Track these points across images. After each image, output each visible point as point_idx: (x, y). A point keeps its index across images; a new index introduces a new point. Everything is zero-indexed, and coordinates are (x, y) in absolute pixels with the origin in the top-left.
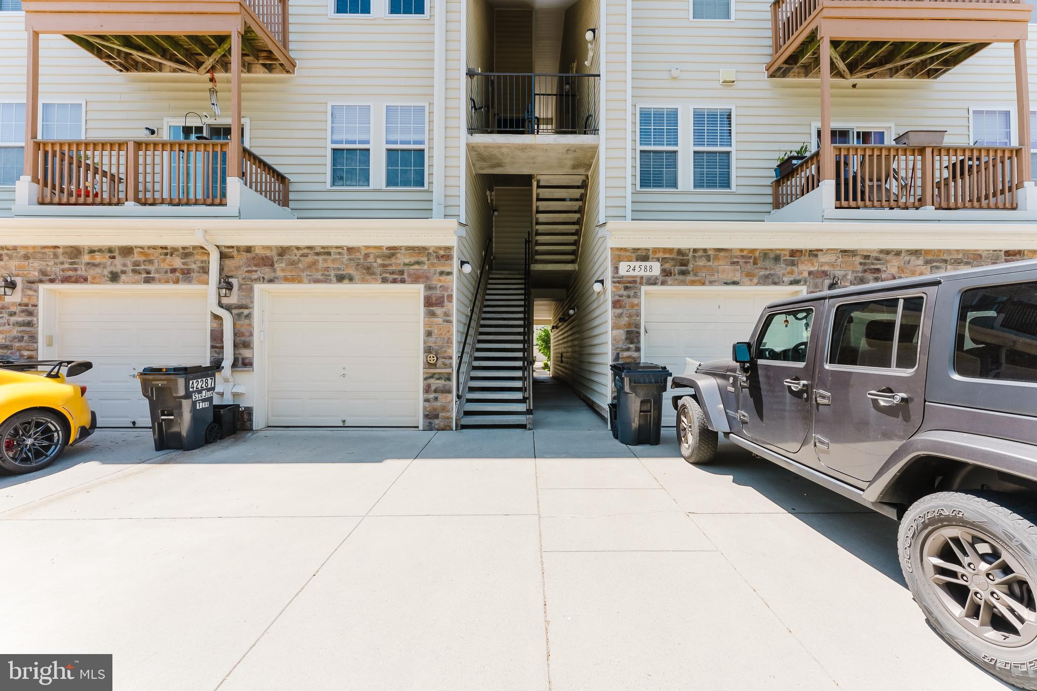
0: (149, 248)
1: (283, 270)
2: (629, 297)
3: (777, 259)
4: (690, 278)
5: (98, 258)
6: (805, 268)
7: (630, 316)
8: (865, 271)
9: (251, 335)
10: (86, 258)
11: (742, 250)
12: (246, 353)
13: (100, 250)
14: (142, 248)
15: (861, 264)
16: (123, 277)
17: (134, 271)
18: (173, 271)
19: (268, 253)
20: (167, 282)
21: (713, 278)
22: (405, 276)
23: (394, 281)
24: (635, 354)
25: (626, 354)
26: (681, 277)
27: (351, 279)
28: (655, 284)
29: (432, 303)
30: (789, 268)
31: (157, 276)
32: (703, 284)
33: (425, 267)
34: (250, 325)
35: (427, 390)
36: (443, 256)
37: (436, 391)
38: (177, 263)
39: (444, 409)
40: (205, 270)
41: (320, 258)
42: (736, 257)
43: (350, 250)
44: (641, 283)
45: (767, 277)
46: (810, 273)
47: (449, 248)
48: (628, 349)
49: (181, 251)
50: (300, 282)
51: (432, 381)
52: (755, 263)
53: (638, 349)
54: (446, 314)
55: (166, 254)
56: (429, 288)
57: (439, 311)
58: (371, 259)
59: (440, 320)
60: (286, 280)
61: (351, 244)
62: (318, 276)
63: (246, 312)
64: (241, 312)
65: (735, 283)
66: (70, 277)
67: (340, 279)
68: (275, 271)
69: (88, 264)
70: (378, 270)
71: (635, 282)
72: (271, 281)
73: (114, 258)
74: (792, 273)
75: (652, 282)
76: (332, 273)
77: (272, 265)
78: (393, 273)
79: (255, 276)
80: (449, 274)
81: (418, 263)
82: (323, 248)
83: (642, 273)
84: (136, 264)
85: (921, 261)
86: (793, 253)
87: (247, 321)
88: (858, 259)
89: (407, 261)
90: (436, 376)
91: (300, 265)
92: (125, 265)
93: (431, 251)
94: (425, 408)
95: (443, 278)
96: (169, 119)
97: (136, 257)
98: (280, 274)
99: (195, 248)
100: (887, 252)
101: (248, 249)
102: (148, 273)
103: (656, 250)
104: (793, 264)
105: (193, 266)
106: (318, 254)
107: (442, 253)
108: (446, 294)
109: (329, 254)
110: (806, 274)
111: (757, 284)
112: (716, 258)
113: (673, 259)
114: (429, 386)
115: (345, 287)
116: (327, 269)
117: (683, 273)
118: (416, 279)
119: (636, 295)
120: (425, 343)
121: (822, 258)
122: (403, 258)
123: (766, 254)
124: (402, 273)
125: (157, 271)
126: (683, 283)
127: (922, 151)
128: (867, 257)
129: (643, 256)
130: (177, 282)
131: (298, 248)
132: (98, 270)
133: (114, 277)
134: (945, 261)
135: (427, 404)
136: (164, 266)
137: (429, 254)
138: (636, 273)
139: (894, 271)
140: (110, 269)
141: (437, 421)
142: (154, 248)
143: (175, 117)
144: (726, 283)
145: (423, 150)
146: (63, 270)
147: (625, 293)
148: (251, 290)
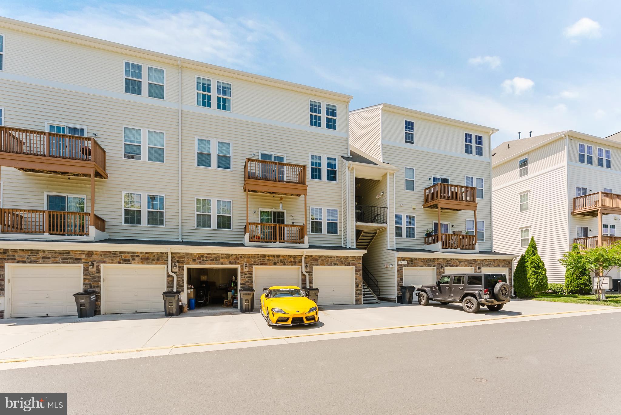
0: (285, 255)
1: (320, 262)
2: (401, 269)
3: (431, 260)
4: (413, 265)
5: (271, 258)
6: (436, 263)
7: (401, 274)
8: (447, 263)
9: (312, 280)
10: (267, 258)
11: (424, 258)
12: (311, 285)
13: (271, 256)
14: (283, 255)
15: (447, 262)
16: (277, 264)
17: (281, 262)
18: (291, 262)
19: (316, 257)
20: (290, 265)
21: (418, 265)
22: (350, 264)
23: (348, 265)
24: (402, 284)
25: (400, 284)
26: (411, 265)
27: (337, 265)
28: (406, 266)
29: (356, 271)
30: (433, 263)
31: (287, 263)
32: (416, 266)
33: (355, 262)
35: (356, 294)
36: (359, 259)
37: (358, 294)
38: (292, 260)
39: (360, 299)
40: (301, 261)
41: (329, 259)
42: (422, 260)
43: (337, 257)
44: (403, 266)
45: (429, 265)
46: (437, 264)
47: (361, 257)
48: (401, 283)
49: (293, 256)
50: (325, 265)
51: (357, 291)
52: (426, 261)
53: (403, 283)
54: (360, 274)
55: (289, 257)
56: (356, 267)
57: (359, 273)
58: (342, 259)
59: (359, 275)
60: (321, 265)
61: (337, 255)
62: (329, 264)
63: (311, 273)
64: (310, 273)
65: (422, 266)
66: (263, 263)
67: (335, 264)
68: (318, 262)
69: (268, 260)
70: (344, 262)
71: (402, 266)
72: (317, 265)
73: (275, 258)
74: (433, 264)
75: (405, 266)
76: (333, 263)
77: (317, 261)
78: (347, 263)
79: (313, 264)
80: (361, 263)
81: (354, 260)
82: (330, 256)
83: (403, 264)
84: (281, 260)
85: (458, 261)
86: (434, 259)
87: (311, 276)
88: (446, 261)
89: (351, 260)
90: (358, 290)
91: (324, 261)
92: (278, 260)
93: (356, 257)
94: (355, 299)
95: (359, 264)
97: (281, 258)
98: (319, 263)
99: (297, 255)
100: (451, 259)
101: (311, 256)
102: (285, 262)
103: (406, 258)
104: (434, 262)
105: (297, 261)
106: (329, 258)
107: (359, 258)
108: (360, 269)
109: (332, 258)
110: (436, 264)
111: (427, 266)
112: (418, 260)
113: (410, 260)
114: (357, 293)
115: (336, 267)
116: (331, 262)
117: (412, 264)
118: (353, 265)
119: (402, 269)
120: (355, 282)
121: (440, 260)
122: (350, 259)
123: (428, 259)
124: (349, 263)
125: (287, 262)
126: (412, 266)
127: (458, 235)
128: (448, 260)
129: (403, 259)
130: (292, 265)
131: (324, 256)
132: (271, 262)
133: (275, 264)
134: (462, 261)
135: (356, 298)
136: (289, 261)
137: (356, 258)
138: (402, 264)
139: (453, 263)
140: (274, 261)
141: (358, 302)
142: (286, 255)
143: (262, 208)
144: (421, 266)
145: (337, 223)
146: (260, 261)
147: (400, 269)
148: (312, 267)
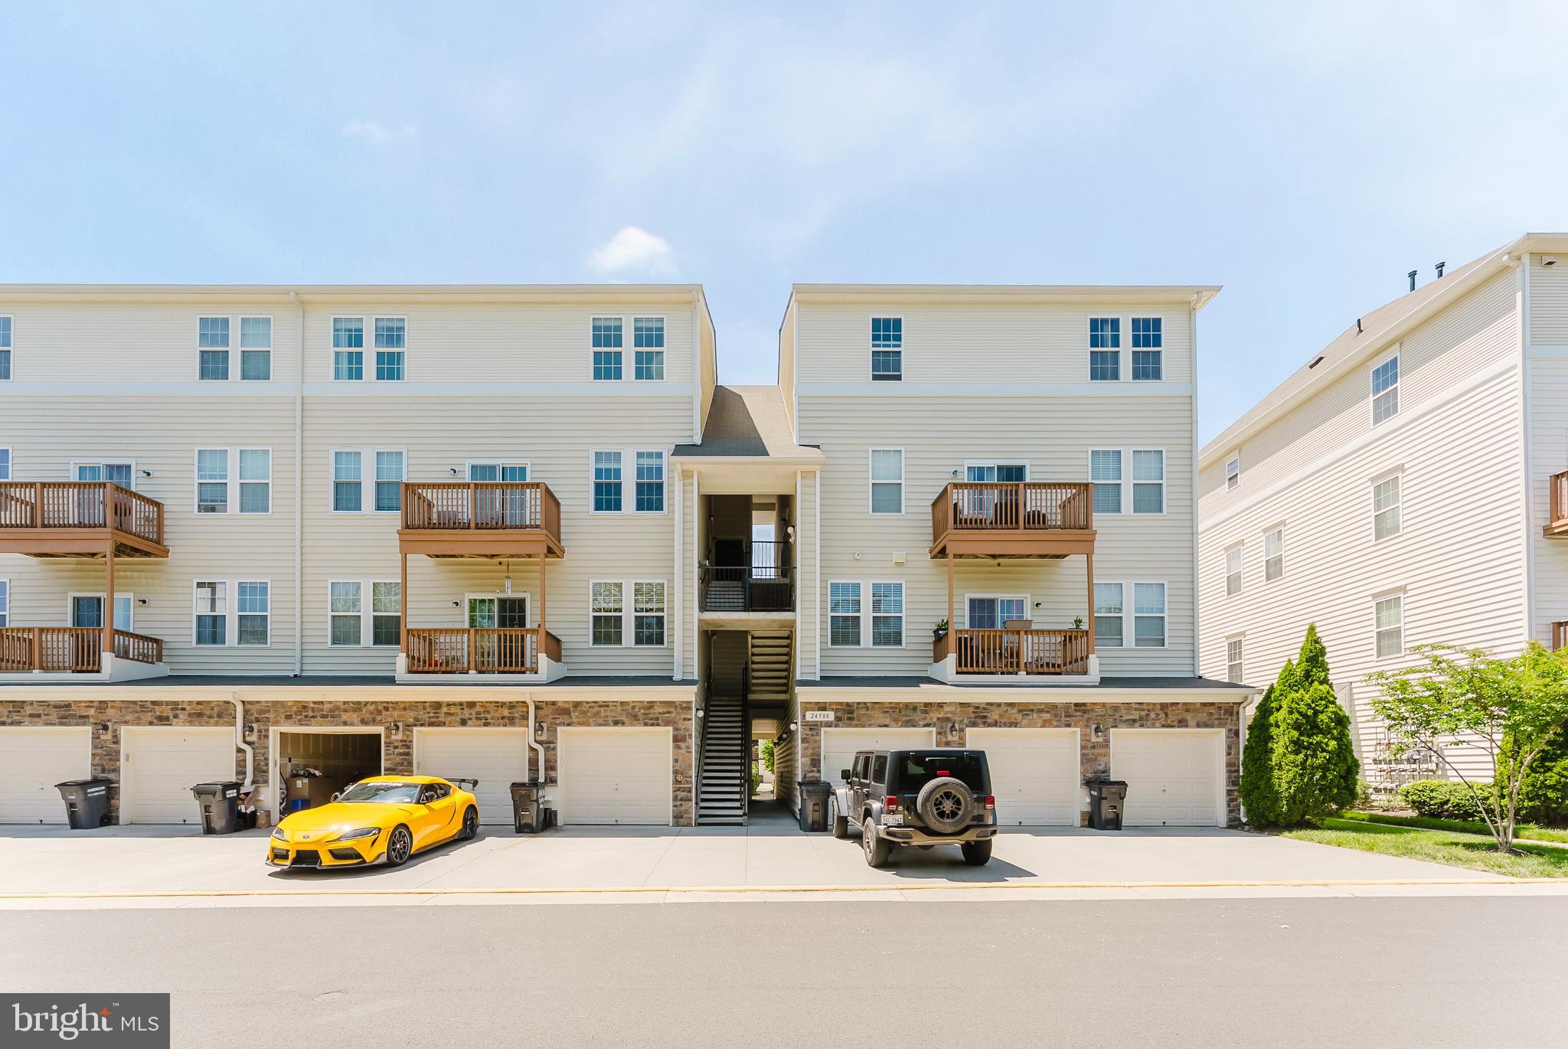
0: (487, 702)
1: (577, 717)
2: (813, 735)
3: (915, 709)
4: (854, 722)
5: (453, 710)
6: (934, 716)
7: (813, 749)
8: (976, 717)
9: (556, 761)
10: (445, 709)
11: (890, 703)
12: (552, 774)
13: (454, 704)
14: (482, 702)
15: (973, 712)
16: (469, 722)
17: (477, 718)
18: (503, 718)
19: (567, 706)
20: (499, 725)
21: (870, 723)
22: (660, 721)
23: (653, 725)
24: (817, 775)
25: (811, 774)
26: (849, 722)
27: (623, 724)
28: (830, 727)
29: (677, 739)
30: (924, 715)
31: (491, 721)
32: (864, 727)
33: (674, 715)
34: (556, 755)
35: (675, 799)
36: (685, 708)
37: (681, 800)
38: (506, 712)
39: (687, 812)
40: (525, 717)
41: (602, 709)
42: (887, 708)
43: (622, 703)
44: (821, 726)
45: (908, 721)
46: (938, 719)
47: (690, 702)
48: (812, 771)
49: (508, 704)
50: (589, 725)
51: (678, 793)
52: (900, 712)
53: (819, 771)
54: (688, 747)
55: (498, 707)
56: (675, 729)
57: (683, 745)
58: (637, 710)
59: (683, 751)
60: (580, 724)
61: (623, 700)
62: (601, 721)
63: (552, 746)
64: (550, 745)
65: (886, 726)
66: (434, 722)
67: (616, 723)
68: (571, 718)
69: (446, 713)
70: (641, 717)
71: (817, 725)
72: (569, 725)
73: (463, 709)
74: (925, 719)
75: (829, 725)
76: (610, 719)
77: (570, 714)
78: (651, 719)
79: (558, 721)
80: (690, 719)
81: (669, 712)
82: (604, 702)
83: (822, 719)
84: (478, 713)
85: (1015, 711)
86: (926, 705)
87: (553, 752)
88: (971, 709)
89: (661, 711)
90: (681, 790)
91: (589, 714)
92: (471, 714)
93: (677, 704)
94: (673, 811)
95: (685, 722)
96: (469, 594)
97: (478, 709)
98: (575, 720)
99: (517, 702)
100: (991, 704)
101: (554, 703)
102: (487, 719)
103: (831, 704)
104: (926, 712)
105: (517, 715)
106: (600, 706)
107: (684, 705)
108: (687, 734)
109: (608, 706)
110: (935, 720)
111: (901, 727)
112: (873, 708)
113: (843, 709)
114: (676, 796)
115: (619, 729)
116: (607, 717)
117: (850, 719)
118: (667, 723)
119: (818, 734)
120: (673, 767)
121: (946, 709)
122: (658, 709)
123: (907, 706)
124: (657, 719)
125: (492, 718)
126: (850, 726)
127: (1018, 632)
128: (977, 708)
129: (822, 707)
130: (505, 726)
131: (587, 703)
132: (453, 718)
133: (464, 723)
134: (1032, 710)
135: (675, 809)
136: (497, 715)
137: (676, 706)
138: (818, 719)
139: (996, 717)
140: (460, 717)
141: (682, 820)
142: (490, 702)
143: (471, 592)
144: (879, 726)
146: (430, 718)
147: (810, 733)
148: (556, 730)
